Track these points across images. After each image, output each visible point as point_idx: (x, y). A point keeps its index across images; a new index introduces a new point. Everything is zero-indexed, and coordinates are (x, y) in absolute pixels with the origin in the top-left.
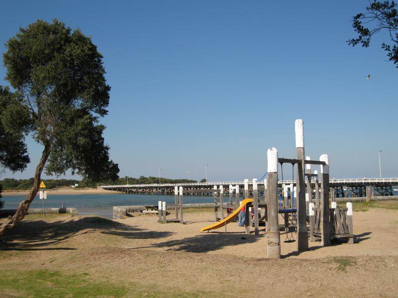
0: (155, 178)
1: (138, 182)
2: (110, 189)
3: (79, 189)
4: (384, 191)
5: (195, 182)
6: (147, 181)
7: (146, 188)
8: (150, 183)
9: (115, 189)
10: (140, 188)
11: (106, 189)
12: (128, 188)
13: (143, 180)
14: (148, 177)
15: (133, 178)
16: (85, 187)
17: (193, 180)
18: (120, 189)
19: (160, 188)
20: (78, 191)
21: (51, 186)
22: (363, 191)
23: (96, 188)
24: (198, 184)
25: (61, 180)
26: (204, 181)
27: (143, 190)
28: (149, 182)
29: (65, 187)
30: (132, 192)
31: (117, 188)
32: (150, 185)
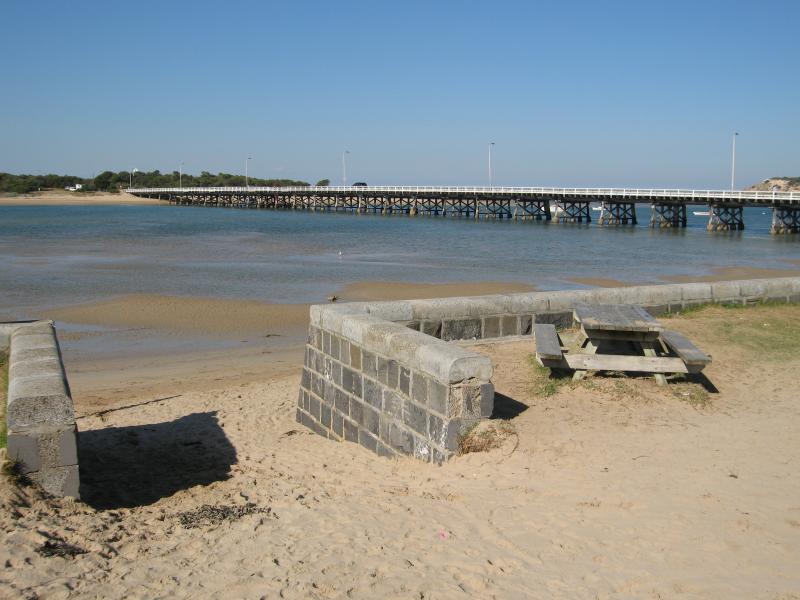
0: (230, 176)
1: (197, 182)
2: (145, 195)
3: (84, 195)
4: (729, 216)
5: (307, 185)
6: (216, 181)
7: (217, 194)
8: (221, 185)
9: (155, 196)
10: (205, 194)
11: (137, 195)
12: (182, 194)
13: (207, 179)
14: (216, 174)
15: (189, 174)
16: (96, 190)
17: (303, 181)
18: (165, 196)
19: (245, 195)
20: (82, 198)
21: (26, 188)
22: (681, 214)
23: (118, 192)
24: (311, 189)
25: (46, 176)
26: (325, 183)
27: (211, 199)
28: (218, 183)
29: (56, 190)
30: (190, 202)
31: (159, 193)
32: (221, 189)
